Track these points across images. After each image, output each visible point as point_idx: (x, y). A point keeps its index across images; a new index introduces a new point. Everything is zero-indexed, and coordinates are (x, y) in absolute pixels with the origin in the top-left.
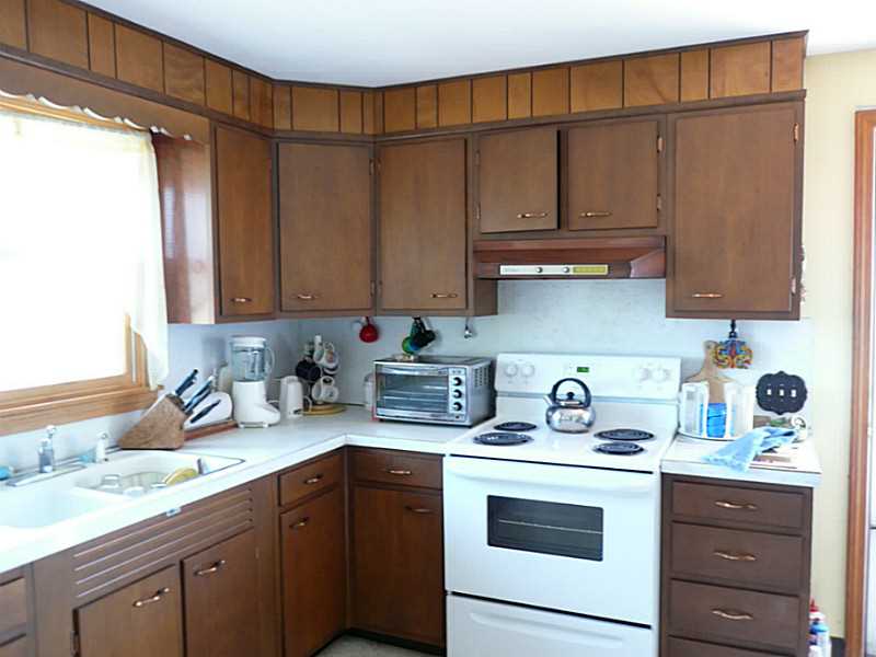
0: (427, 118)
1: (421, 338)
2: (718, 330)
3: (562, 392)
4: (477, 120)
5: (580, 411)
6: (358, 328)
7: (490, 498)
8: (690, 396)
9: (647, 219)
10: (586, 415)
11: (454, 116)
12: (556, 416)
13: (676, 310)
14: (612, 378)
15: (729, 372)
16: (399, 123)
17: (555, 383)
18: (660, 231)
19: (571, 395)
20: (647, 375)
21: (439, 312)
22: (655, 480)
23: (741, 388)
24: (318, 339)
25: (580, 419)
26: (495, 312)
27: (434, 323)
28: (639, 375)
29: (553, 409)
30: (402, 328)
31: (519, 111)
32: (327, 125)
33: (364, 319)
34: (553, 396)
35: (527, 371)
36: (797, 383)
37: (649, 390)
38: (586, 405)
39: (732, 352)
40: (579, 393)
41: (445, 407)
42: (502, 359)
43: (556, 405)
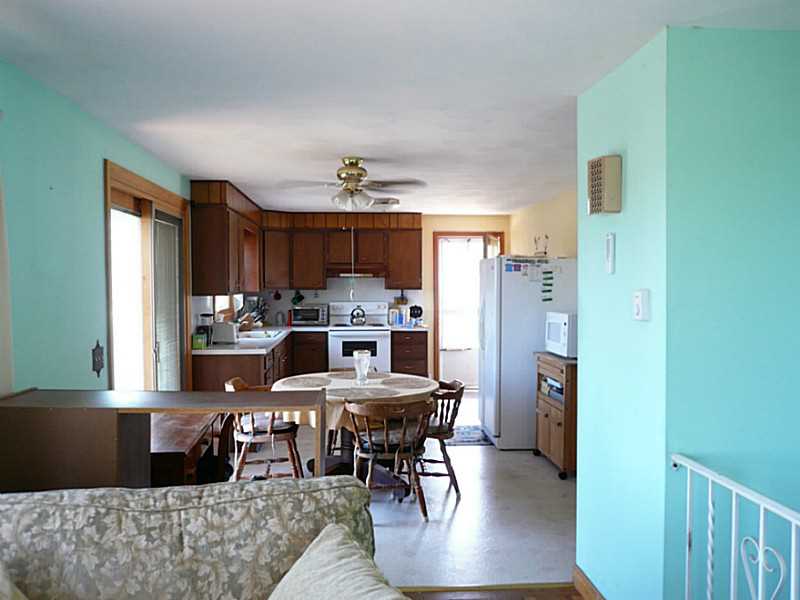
0: (309, 224)
1: (299, 298)
2: (398, 293)
3: (355, 313)
4: (328, 227)
5: (361, 318)
6: (272, 295)
7: (344, 343)
8: (392, 313)
9: (380, 260)
10: (364, 320)
11: (320, 225)
12: (355, 320)
13: (388, 287)
14: (369, 308)
15: (400, 306)
16: (300, 225)
17: (352, 310)
18: (386, 264)
19: (358, 314)
20: (379, 307)
21: (304, 289)
22: (389, 333)
23: (406, 310)
25: (362, 320)
26: (325, 289)
27: (302, 292)
28: (377, 307)
30: (292, 293)
32: (276, 225)
33: (275, 292)
34: (352, 314)
35: (341, 308)
36: (420, 308)
37: (380, 312)
38: (363, 316)
39: (402, 300)
40: (361, 313)
41: (317, 320)
42: (331, 304)
43: (353, 317)
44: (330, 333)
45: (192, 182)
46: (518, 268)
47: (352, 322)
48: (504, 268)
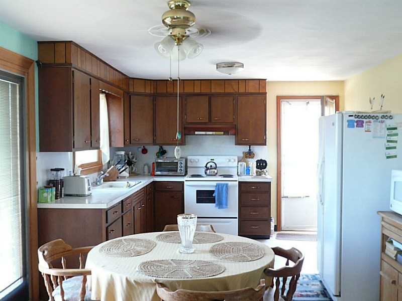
0: (170, 90)
1: (162, 152)
2: (246, 148)
3: (209, 166)
4: (185, 92)
5: (214, 170)
6: (140, 150)
8: (241, 165)
9: (230, 119)
10: (216, 171)
12: (208, 171)
13: (238, 143)
14: (221, 161)
15: (249, 160)
17: (206, 163)
18: (235, 123)
19: (211, 166)
20: (230, 161)
21: (167, 144)
23: (253, 163)
24: (130, 153)
25: (214, 172)
26: (185, 145)
28: (228, 161)
29: (207, 170)
30: (156, 149)
31: (197, 91)
33: (142, 147)
34: (206, 166)
35: (197, 161)
36: (265, 162)
37: (230, 164)
38: (215, 168)
39: (250, 154)
40: (214, 165)
41: (177, 171)
42: (189, 158)
43: (207, 169)
44: (185, 183)
45: (38, 42)
46: (360, 124)
47: (206, 173)
48: (346, 124)
